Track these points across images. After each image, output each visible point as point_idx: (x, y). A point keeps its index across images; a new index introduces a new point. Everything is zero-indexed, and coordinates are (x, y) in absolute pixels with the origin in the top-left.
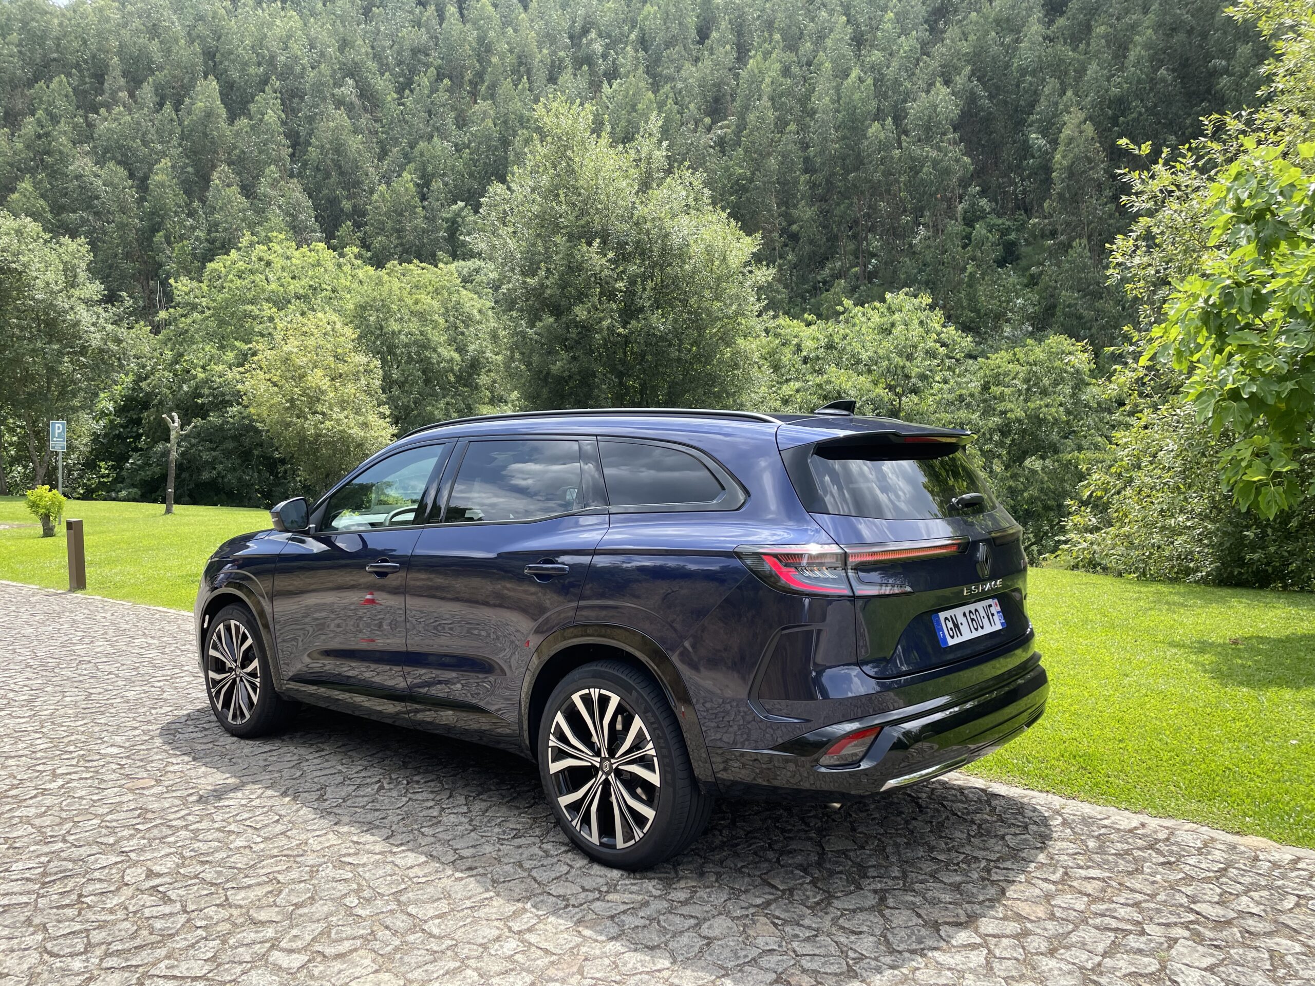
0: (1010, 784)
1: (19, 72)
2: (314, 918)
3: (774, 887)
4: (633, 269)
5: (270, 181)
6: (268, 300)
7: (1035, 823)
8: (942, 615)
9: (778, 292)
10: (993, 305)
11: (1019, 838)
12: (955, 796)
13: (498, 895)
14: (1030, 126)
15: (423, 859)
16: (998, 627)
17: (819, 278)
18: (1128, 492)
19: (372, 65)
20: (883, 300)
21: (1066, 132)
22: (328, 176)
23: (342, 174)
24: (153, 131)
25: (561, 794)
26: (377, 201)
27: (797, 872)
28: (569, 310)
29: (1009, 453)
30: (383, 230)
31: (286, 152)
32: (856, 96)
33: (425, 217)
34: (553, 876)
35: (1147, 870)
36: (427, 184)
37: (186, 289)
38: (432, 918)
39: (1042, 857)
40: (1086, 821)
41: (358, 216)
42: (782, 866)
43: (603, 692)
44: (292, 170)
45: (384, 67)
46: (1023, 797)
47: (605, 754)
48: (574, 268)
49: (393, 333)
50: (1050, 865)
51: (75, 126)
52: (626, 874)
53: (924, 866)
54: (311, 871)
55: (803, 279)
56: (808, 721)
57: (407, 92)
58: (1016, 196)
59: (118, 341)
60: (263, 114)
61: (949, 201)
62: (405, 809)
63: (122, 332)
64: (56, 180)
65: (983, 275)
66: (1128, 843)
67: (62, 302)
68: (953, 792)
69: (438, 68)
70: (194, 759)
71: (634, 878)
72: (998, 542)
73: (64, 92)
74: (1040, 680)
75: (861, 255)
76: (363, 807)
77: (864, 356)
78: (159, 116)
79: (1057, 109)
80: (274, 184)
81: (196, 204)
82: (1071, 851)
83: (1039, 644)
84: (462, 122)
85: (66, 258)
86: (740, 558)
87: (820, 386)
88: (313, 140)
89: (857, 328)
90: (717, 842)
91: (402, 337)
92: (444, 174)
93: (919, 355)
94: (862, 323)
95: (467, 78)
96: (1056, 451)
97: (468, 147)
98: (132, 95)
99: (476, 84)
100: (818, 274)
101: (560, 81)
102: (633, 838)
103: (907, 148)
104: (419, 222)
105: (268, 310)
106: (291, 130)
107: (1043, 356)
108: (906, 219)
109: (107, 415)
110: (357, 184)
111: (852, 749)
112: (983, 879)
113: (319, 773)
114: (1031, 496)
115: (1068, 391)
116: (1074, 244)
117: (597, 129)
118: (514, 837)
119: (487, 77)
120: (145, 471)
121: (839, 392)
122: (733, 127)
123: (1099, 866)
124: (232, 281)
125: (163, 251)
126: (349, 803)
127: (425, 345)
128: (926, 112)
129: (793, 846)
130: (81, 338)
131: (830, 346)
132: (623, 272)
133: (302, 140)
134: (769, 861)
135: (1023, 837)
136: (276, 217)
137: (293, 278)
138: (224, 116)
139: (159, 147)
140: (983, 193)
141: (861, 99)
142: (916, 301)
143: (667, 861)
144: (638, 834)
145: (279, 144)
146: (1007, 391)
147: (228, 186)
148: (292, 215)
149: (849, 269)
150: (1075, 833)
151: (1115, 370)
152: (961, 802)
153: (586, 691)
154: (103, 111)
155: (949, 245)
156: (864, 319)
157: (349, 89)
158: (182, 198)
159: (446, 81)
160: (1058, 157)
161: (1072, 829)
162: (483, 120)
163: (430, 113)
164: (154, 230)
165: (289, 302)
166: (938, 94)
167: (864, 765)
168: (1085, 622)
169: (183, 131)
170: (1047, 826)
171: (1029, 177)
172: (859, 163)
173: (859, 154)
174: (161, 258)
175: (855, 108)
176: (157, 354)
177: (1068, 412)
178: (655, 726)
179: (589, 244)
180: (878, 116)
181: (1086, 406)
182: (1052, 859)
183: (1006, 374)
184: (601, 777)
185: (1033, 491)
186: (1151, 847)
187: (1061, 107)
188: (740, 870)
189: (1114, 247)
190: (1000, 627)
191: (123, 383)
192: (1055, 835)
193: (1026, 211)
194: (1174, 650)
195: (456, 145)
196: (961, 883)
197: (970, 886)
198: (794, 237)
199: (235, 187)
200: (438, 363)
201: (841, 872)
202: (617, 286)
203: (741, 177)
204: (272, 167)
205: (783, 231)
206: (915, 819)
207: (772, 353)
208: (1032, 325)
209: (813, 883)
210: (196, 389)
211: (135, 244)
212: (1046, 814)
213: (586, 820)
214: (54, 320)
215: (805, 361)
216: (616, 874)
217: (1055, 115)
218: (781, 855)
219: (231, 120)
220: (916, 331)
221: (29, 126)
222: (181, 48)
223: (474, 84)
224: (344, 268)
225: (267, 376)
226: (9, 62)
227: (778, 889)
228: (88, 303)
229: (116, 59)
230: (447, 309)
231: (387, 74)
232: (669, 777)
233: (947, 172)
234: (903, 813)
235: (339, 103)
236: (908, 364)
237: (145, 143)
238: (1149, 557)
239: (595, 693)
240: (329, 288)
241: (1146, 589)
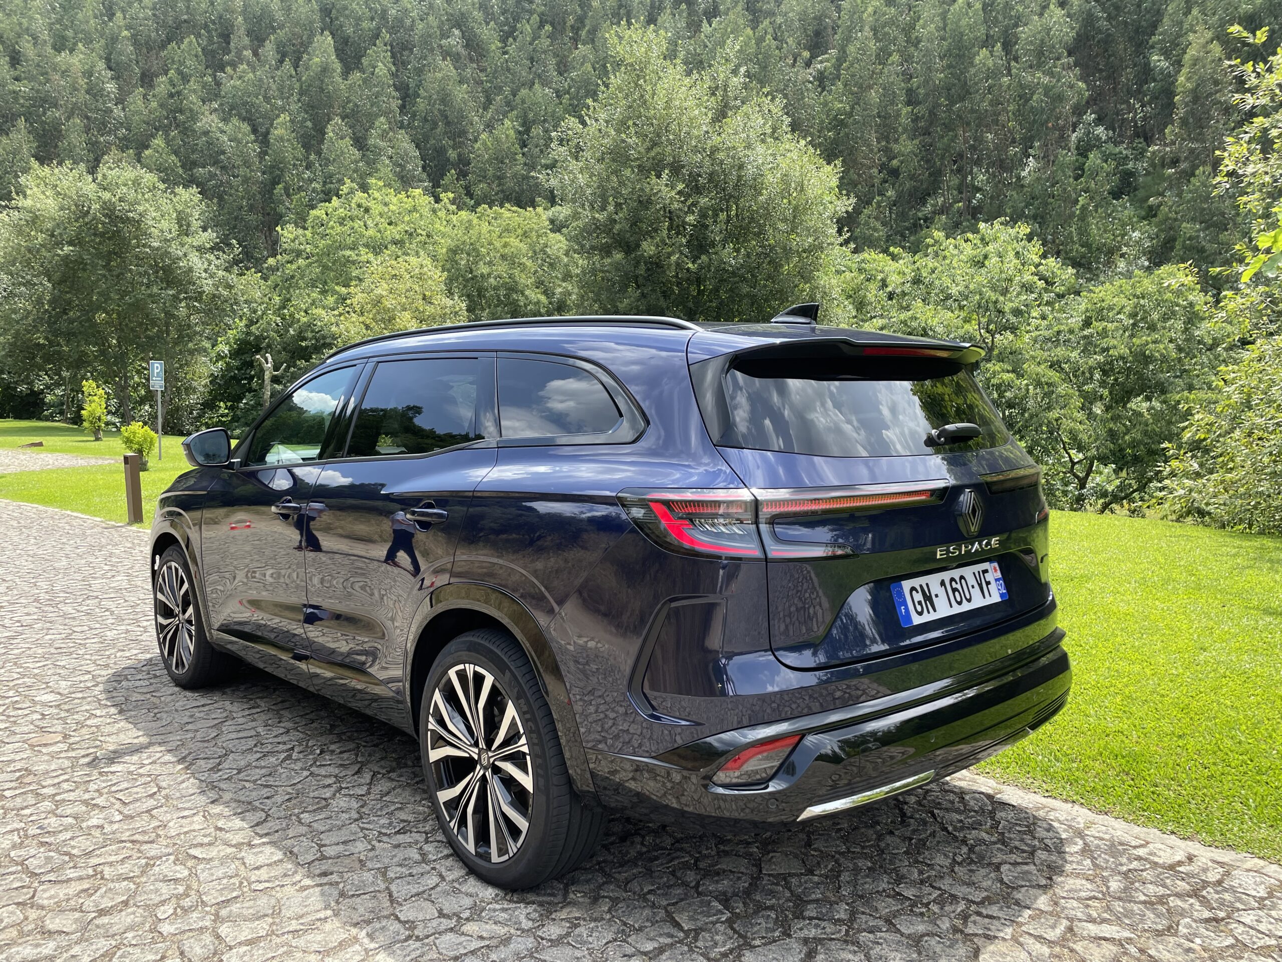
0: (1026, 788)
1: (153, 35)
2: (111, 932)
3: (677, 925)
4: (704, 201)
5: (380, 132)
6: (367, 246)
7: (1047, 848)
8: (907, 585)
9: (875, 230)
10: (1107, 239)
11: (1019, 869)
12: (952, 802)
13: (336, 914)
14: (1152, 47)
15: (279, 855)
16: (996, 598)
17: (920, 214)
18: (1237, 433)
19: (477, 15)
20: (976, 231)
21: (1191, 52)
22: (435, 125)
23: (448, 124)
24: (274, 87)
25: (441, 787)
26: (479, 149)
27: (715, 904)
28: (638, 246)
29: (1111, 393)
30: (485, 177)
31: (395, 104)
32: (963, 22)
33: (525, 164)
34: (414, 891)
35: (1183, 930)
36: (528, 131)
37: (291, 236)
38: (240, 944)
39: (1043, 902)
40: (1115, 848)
41: (463, 166)
42: (699, 894)
43: (478, 669)
44: (402, 122)
45: (489, 16)
46: (1038, 809)
47: (482, 744)
48: (645, 203)
49: (482, 276)
50: (1051, 914)
51: (204, 85)
52: (502, 894)
53: (880, 905)
54: (147, 864)
55: (903, 216)
56: (698, 724)
57: (511, 39)
58: (1136, 123)
59: (230, 287)
60: (374, 67)
61: (1062, 129)
62: (300, 786)
63: (233, 278)
64: (188, 137)
65: (1096, 207)
66: (1164, 886)
67: (175, 249)
68: (951, 797)
69: (542, 15)
70: (121, 712)
71: (510, 901)
72: (994, 488)
73: (193, 53)
74: (1062, 664)
75: (966, 189)
76: (255, 781)
77: (954, 290)
78: (279, 73)
79: (1181, 29)
80: (383, 136)
81: (312, 157)
82: (1083, 894)
83: (1061, 620)
84: (563, 68)
85: (180, 208)
86: (623, 506)
87: (904, 322)
88: (421, 92)
89: (948, 262)
90: (633, 853)
91: (492, 280)
92: (545, 121)
93: (1015, 289)
94: (953, 256)
95: (569, 24)
96: (1163, 392)
97: (568, 93)
98: (256, 54)
99: (578, 29)
100: (919, 210)
101: (660, 20)
102: (507, 852)
103: (1017, 75)
104: (519, 169)
105: (365, 255)
106: (402, 83)
107: (1152, 288)
108: (1013, 150)
109: (223, 357)
110: (463, 133)
111: (756, 764)
112: (956, 930)
113: (234, 736)
114: (1134, 440)
115: (1180, 325)
116: (1197, 172)
117: (670, 55)
118: (398, 832)
119: (587, 22)
120: (257, 411)
121: (924, 329)
122: (834, 61)
123: (1119, 920)
124: (333, 228)
125: (283, 203)
126: (241, 776)
127: (512, 288)
128: (1039, 36)
129: (725, 864)
130: (194, 284)
131: (917, 281)
132: (694, 204)
133: (411, 91)
134: (685, 884)
135: (1026, 868)
136: (385, 167)
137: (390, 224)
138: (339, 70)
139: (280, 103)
140: (1099, 121)
141: (968, 25)
142: (1012, 232)
143: (559, 878)
144: (513, 847)
145: (389, 96)
146: (1110, 326)
147: (342, 138)
148: (400, 165)
149: (951, 205)
150: (1096, 865)
151: (1225, 297)
152: (958, 811)
153: (461, 667)
154: (229, 69)
155: (1060, 176)
156: (956, 252)
157: (455, 40)
158: (300, 152)
159: (548, 28)
160: (1181, 79)
161: (1093, 859)
162: (582, 64)
163: (532, 60)
164: (275, 182)
165: (386, 248)
166: (1051, 17)
167: (773, 787)
168: (1167, 581)
169: (301, 87)
170: (1061, 853)
171: (1150, 103)
172: (965, 92)
173: (966, 83)
174: (281, 209)
175: (962, 34)
176: (266, 299)
177: (1180, 349)
178: (528, 716)
179: (659, 176)
180: (987, 42)
181: (1199, 342)
182: (1056, 904)
183: (1110, 308)
184: (479, 772)
185: (1136, 434)
186: (1195, 893)
187: (1186, 26)
188: (643, 897)
189: (1226, 154)
190: (999, 600)
191: (237, 328)
192: (1068, 868)
193: (1146, 139)
194: (1268, 619)
195: (557, 92)
196: (923, 936)
197: (933, 941)
198: (895, 173)
199: (347, 139)
200: (526, 305)
201: (771, 908)
202: (687, 219)
203: (840, 112)
204: (382, 119)
205: (883, 167)
206: (891, 833)
207: (857, 290)
208: (1149, 259)
209: (730, 922)
210: (300, 333)
211: (258, 197)
212: (1064, 836)
213: (463, 822)
214: (169, 266)
215: (891, 296)
216: (489, 892)
217: (1179, 35)
218: (704, 877)
219: (345, 74)
220: (1011, 263)
221: (162, 85)
222: (300, 6)
223: (576, 29)
224: (439, 213)
225: (361, 319)
226: (145, 25)
227: (681, 929)
228: (200, 249)
229: (240, 19)
230: (535, 252)
231: (492, 23)
232: (542, 782)
233: (1060, 98)
234: (878, 823)
235: (446, 53)
236: (1001, 298)
237: (267, 99)
238: (1255, 507)
239: (470, 669)
240: (424, 233)
241: (1249, 544)
